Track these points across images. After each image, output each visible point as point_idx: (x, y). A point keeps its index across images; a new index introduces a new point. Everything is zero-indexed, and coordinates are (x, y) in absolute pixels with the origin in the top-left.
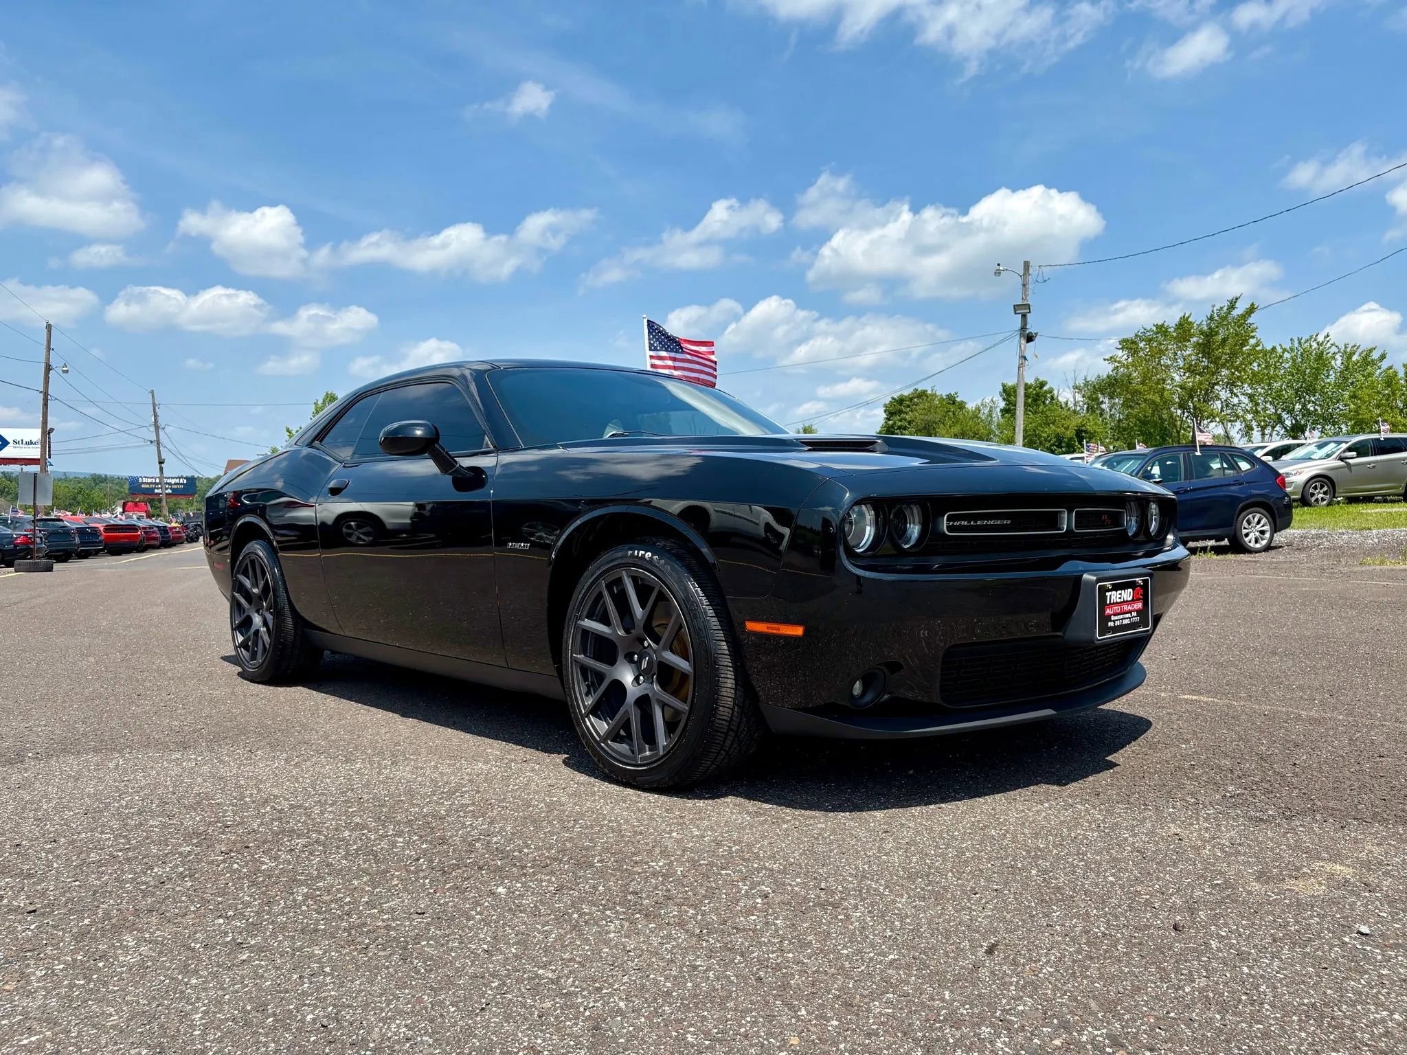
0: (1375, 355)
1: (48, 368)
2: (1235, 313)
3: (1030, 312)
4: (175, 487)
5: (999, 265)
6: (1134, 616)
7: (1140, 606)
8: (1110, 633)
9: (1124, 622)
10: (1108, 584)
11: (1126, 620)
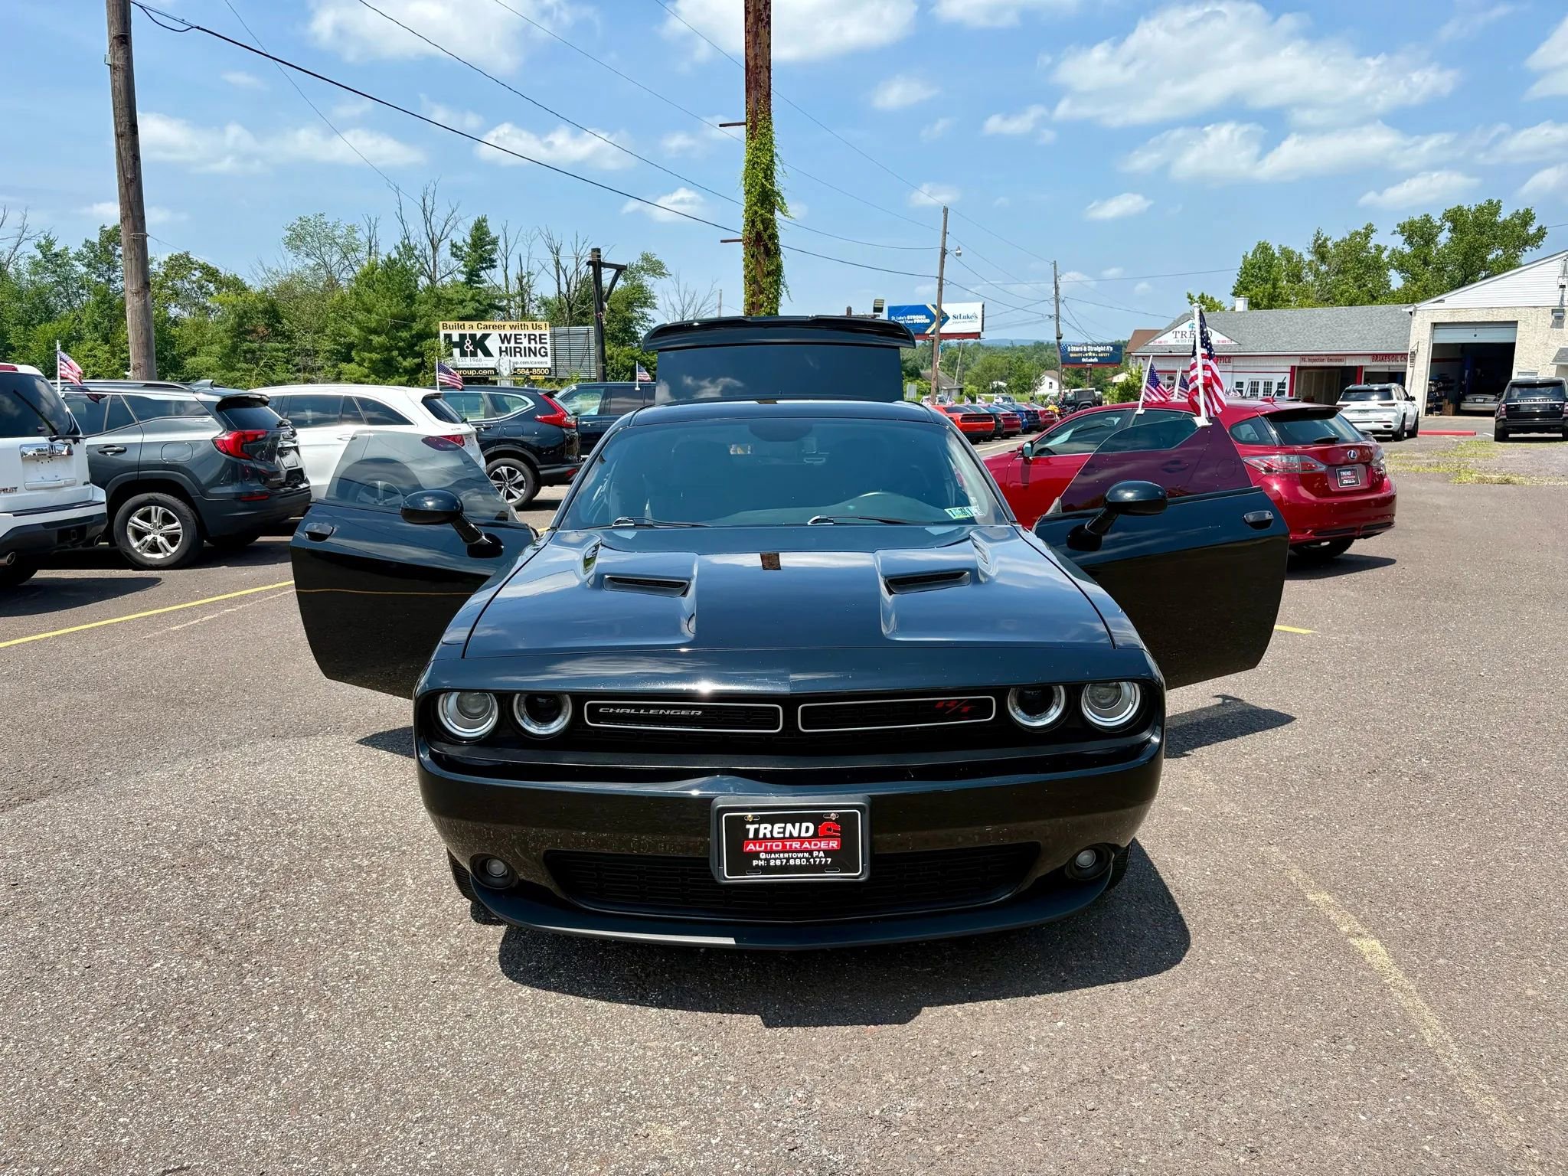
1: (944, 253)
4: (1102, 355)
6: (817, 857)
7: (834, 844)
8: (757, 872)
9: (792, 862)
10: (750, 815)
11: (798, 861)
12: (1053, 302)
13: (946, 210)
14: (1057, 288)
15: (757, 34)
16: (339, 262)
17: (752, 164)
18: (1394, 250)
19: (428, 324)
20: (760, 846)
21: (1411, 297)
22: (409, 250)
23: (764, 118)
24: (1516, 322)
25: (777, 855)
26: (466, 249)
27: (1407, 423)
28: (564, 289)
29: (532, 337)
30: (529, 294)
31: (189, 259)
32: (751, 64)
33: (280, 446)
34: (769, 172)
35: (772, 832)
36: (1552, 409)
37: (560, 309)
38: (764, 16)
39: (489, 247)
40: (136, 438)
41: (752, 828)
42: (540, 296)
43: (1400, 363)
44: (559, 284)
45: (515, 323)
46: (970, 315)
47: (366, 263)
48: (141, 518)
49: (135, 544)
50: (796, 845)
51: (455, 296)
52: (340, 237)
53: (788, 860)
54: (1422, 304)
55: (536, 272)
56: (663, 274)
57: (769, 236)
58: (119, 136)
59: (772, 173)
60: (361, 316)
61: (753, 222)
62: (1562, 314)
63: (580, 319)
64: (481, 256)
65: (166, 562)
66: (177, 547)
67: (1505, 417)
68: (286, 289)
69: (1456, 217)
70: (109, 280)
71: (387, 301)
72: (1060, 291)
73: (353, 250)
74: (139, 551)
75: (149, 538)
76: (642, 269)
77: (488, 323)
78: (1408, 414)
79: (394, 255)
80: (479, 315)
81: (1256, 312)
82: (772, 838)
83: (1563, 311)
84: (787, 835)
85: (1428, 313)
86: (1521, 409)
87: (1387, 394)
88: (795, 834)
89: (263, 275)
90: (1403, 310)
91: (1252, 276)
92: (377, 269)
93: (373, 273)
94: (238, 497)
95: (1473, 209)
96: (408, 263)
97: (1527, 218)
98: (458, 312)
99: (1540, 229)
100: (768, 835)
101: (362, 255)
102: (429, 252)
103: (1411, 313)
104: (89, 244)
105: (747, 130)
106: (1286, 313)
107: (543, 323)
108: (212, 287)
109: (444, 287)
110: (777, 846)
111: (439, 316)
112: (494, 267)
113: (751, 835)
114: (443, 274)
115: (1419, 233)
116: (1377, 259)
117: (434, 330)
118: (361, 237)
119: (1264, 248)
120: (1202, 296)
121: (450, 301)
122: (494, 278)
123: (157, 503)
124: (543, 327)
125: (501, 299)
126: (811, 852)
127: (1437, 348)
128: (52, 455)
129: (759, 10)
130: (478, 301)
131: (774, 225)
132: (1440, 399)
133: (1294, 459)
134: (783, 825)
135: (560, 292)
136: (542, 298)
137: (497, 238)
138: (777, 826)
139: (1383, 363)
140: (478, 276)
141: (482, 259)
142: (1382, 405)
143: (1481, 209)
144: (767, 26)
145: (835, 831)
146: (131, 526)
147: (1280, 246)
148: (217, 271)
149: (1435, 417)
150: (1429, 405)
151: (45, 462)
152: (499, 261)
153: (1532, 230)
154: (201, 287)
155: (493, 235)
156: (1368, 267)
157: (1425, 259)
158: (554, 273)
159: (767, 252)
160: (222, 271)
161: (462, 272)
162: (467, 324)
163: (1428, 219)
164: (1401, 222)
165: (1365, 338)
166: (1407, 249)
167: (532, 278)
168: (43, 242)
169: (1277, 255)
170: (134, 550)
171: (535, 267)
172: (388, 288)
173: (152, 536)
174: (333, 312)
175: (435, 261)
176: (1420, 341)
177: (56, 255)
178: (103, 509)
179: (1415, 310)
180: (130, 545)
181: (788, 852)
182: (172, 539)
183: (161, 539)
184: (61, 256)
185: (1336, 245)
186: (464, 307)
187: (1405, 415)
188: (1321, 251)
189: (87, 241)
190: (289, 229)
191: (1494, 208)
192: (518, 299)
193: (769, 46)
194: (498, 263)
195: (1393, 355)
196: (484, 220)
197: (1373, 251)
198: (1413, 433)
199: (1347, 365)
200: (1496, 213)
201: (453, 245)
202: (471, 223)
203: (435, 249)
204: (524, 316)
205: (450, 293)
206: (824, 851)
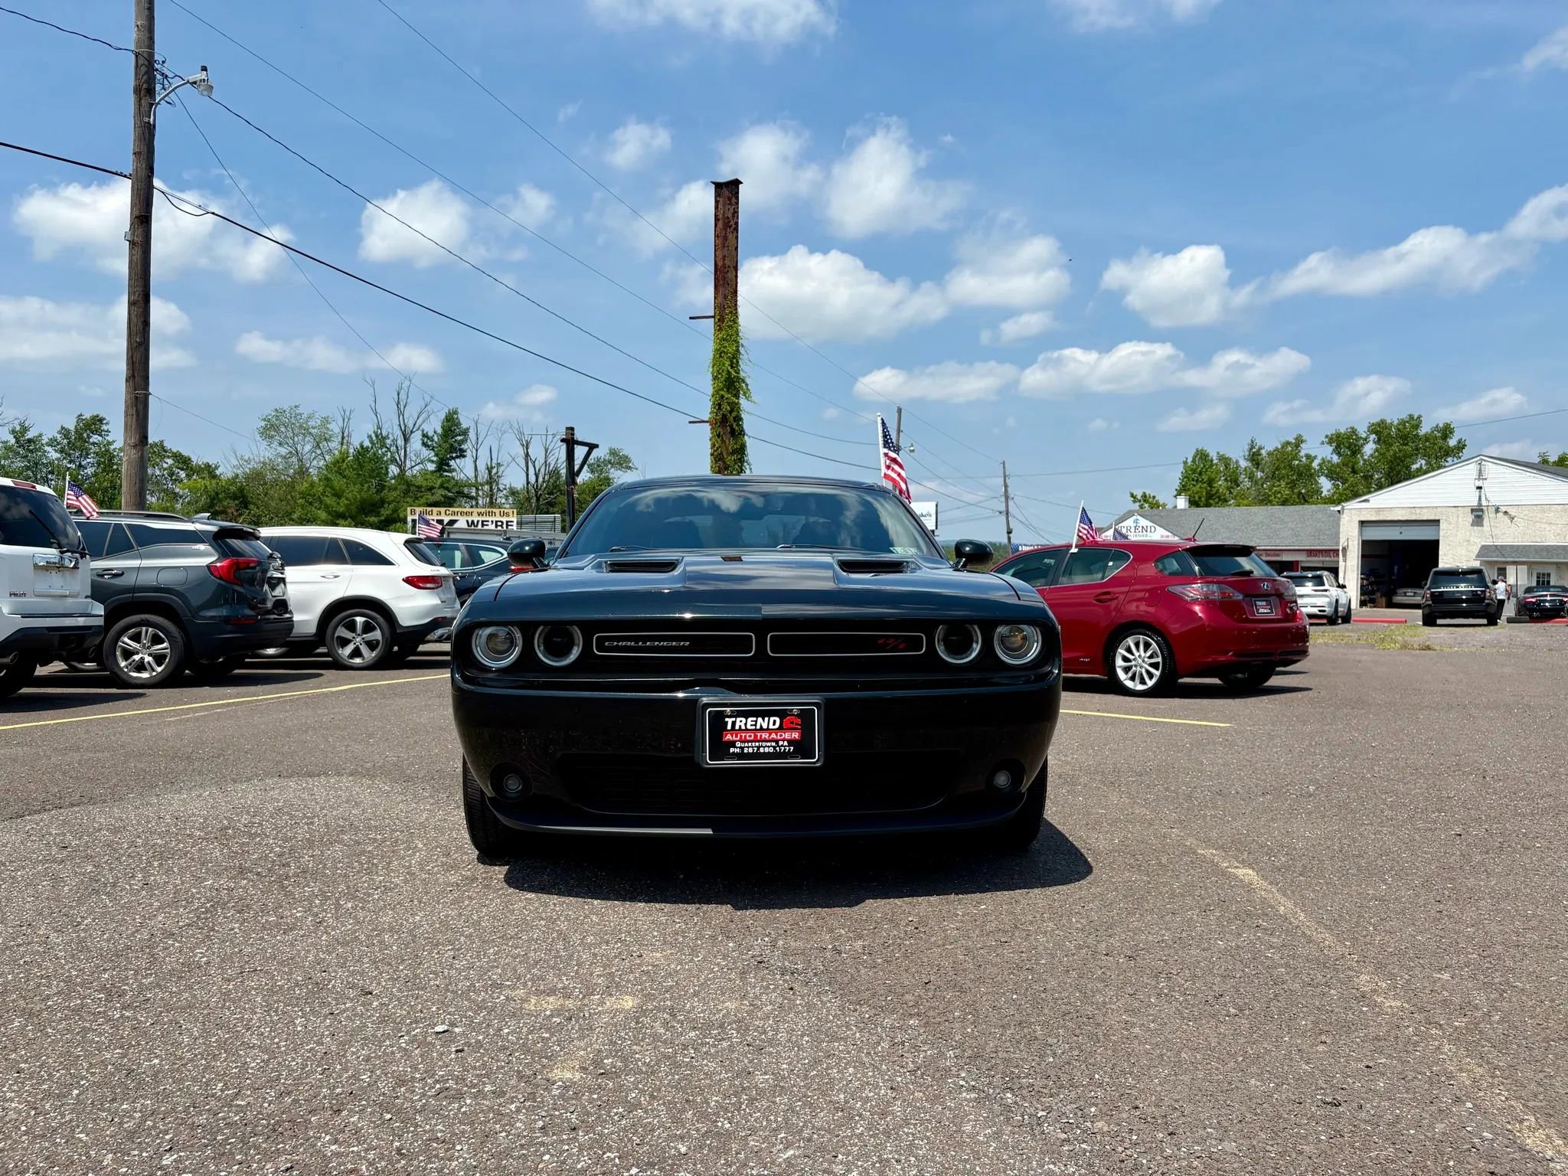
6: (782, 746)
7: (796, 735)
8: (733, 759)
9: (762, 750)
10: (728, 709)
11: (768, 749)
12: (1003, 499)
13: (900, 411)
14: (1006, 486)
15: (725, 238)
16: (311, 452)
17: (720, 353)
18: (1323, 459)
19: (395, 511)
20: (736, 736)
21: (1339, 499)
22: (380, 439)
23: (731, 312)
24: (1438, 521)
25: (750, 744)
26: (436, 438)
27: (1340, 609)
28: (532, 479)
29: (499, 524)
30: (497, 484)
31: (163, 447)
32: (720, 264)
33: (269, 575)
34: (735, 361)
35: (746, 724)
36: (1473, 595)
37: (528, 499)
38: (732, 223)
39: (459, 438)
40: (135, 563)
41: (730, 721)
42: (508, 486)
43: (1332, 559)
44: (527, 475)
45: (483, 510)
46: (924, 514)
47: (337, 452)
48: (130, 638)
49: (123, 664)
50: (765, 735)
51: (424, 484)
52: (314, 428)
53: (759, 748)
54: (1348, 503)
55: (505, 464)
56: (630, 468)
57: (734, 418)
58: (131, 304)
59: (738, 362)
60: (329, 500)
61: (720, 405)
62: (1481, 513)
63: (548, 507)
64: (452, 445)
65: (153, 681)
66: (163, 667)
67: (1430, 602)
68: (256, 476)
69: (1380, 430)
70: (80, 466)
71: (358, 486)
72: (1009, 489)
73: (326, 439)
74: (126, 670)
75: (137, 657)
76: (610, 463)
77: (456, 510)
78: (1340, 602)
79: (367, 443)
80: (448, 502)
81: (1195, 510)
82: (746, 729)
83: (1482, 510)
84: (758, 727)
85: (1354, 512)
86: (1445, 595)
87: (1319, 581)
88: (765, 726)
89: (235, 462)
90: (1332, 509)
91: (1193, 480)
92: (348, 457)
93: (343, 461)
94: (226, 620)
95: (1396, 423)
96: (380, 452)
97: (1446, 431)
98: (427, 499)
99: (1459, 441)
100: (743, 727)
101: (334, 444)
102: (401, 442)
103: (1339, 511)
104: (65, 432)
105: (715, 323)
106: (1225, 510)
107: (510, 511)
108: (183, 474)
109: (414, 476)
110: (750, 736)
111: (407, 502)
112: (464, 456)
113: (729, 727)
114: (413, 464)
115: (1346, 443)
116: (1308, 467)
117: (401, 515)
118: (335, 428)
119: (1202, 455)
120: (1144, 496)
121: (419, 487)
122: (464, 469)
123: (148, 624)
124: (511, 514)
125: (470, 486)
126: (777, 742)
127: (1366, 544)
128: (60, 567)
129: (728, 218)
130: (447, 489)
131: (739, 408)
132: (1373, 592)
133: (1215, 587)
134: (755, 719)
135: (528, 483)
136: (510, 488)
137: (468, 429)
138: (750, 719)
139: (1316, 559)
140: (448, 465)
141: (452, 449)
142: (1316, 591)
143: (1403, 423)
144: (735, 233)
145: (797, 724)
146: (121, 646)
147: (1218, 453)
148: (190, 459)
149: (1368, 609)
150: (1363, 598)
151: (53, 573)
152: (468, 451)
153: (1452, 442)
154: (171, 474)
155: (464, 426)
156: (1300, 475)
157: (1353, 468)
158: (523, 465)
159: (733, 432)
160: (194, 459)
161: (433, 462)
162: (435, 510)
163: (1354, 431)
164: (1329, 434)
165: (1299, 535)
166: (1336, 459)
167: (501, 469)
168: (18, 428)
169: (1215, 462)
170: (121, 669)
171: (504, 458)
172: (359, 475)
173: (140, 655)
174: (302, 498)
175: (405, 451)
176: (1350, 538)
177: (30, 441)
178: (100, 622)
179: (1343, 509)
180: (118, 665)
181: (758, 741)
182: (159, 659)
183: (148, 659)
184: (34, 442)
185: (1270, 454)
186: (433, 494)
187: (1337, 601)
188: (1255, 457)
189: (63, 428)
190: (264, 420)
191: (1415, 422)
192: (486, 488)
193: (736, 249)
194: (468, 453)
195: (1326, 551)
196: (456, 412)
197: (1304, 459)
198: (1347, 619)
199: (1284, 559)
200: (1417, 426)
201: (425, 435)
202: (442, 416)
203: (406, 440)
204: (492, 504)
205: (420, 481)
206: (788, 741)
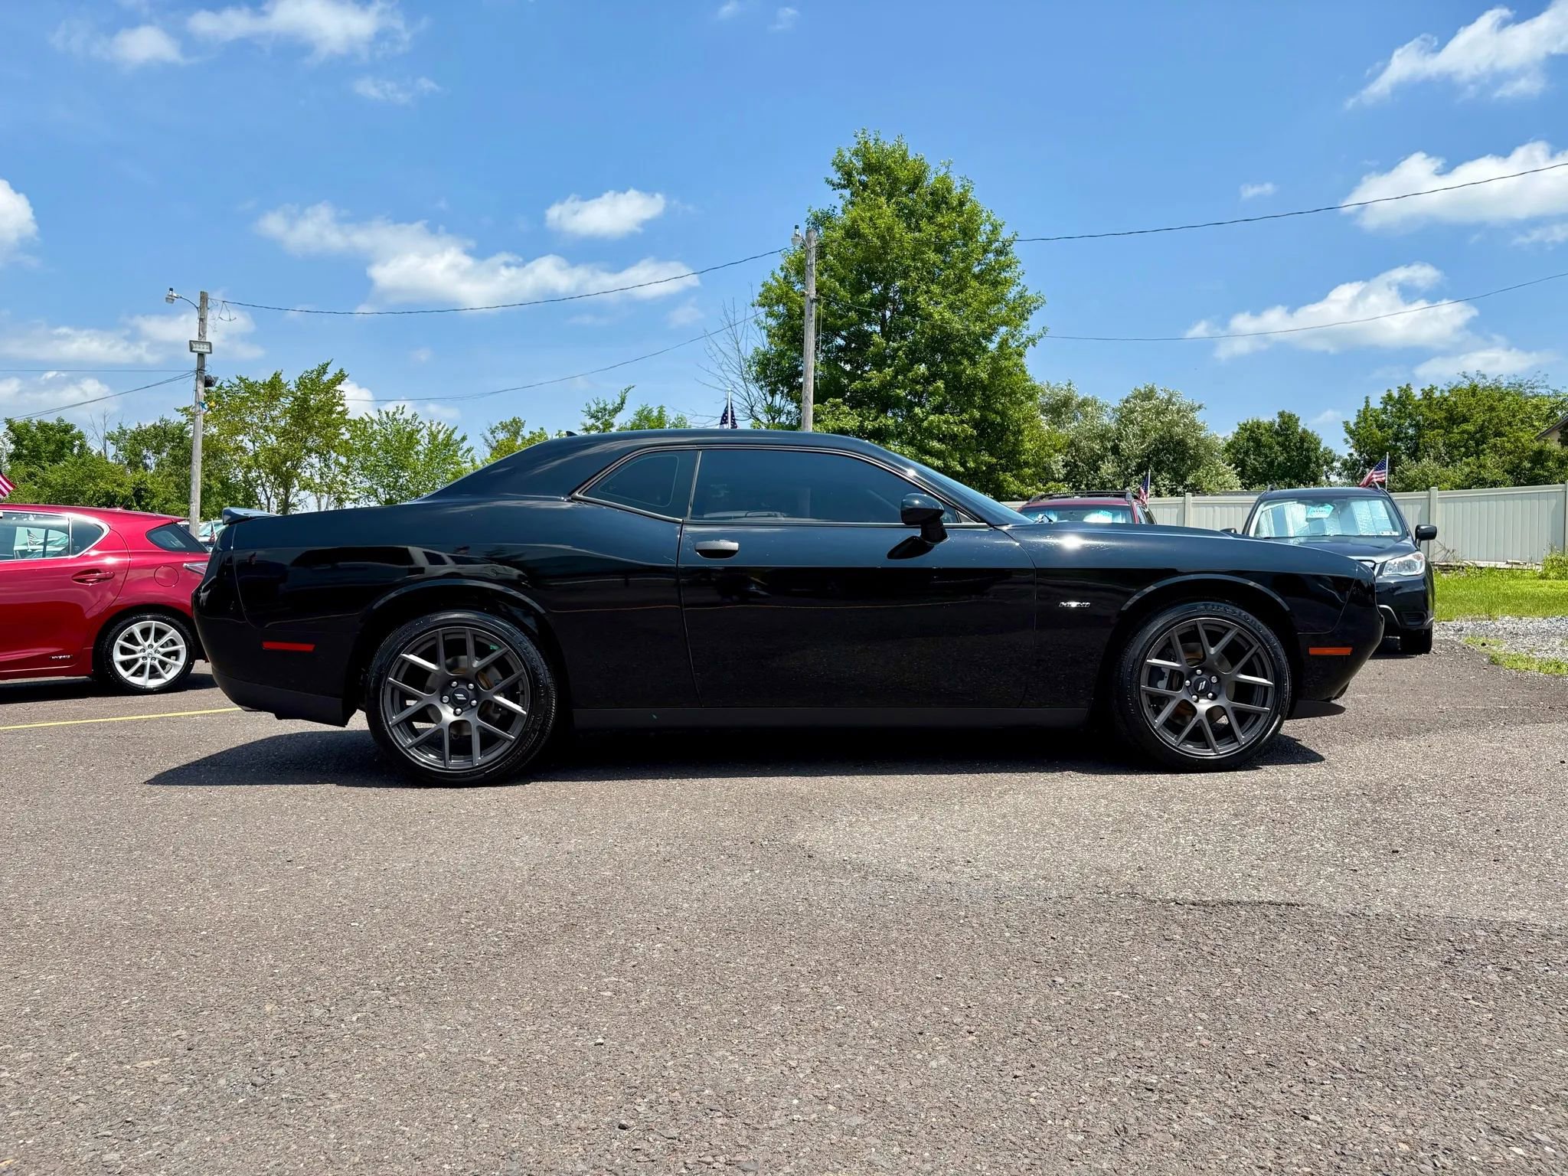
0: (457, 436)
2: (326, 378)
3: (211, 353)
5: (171, 290)
